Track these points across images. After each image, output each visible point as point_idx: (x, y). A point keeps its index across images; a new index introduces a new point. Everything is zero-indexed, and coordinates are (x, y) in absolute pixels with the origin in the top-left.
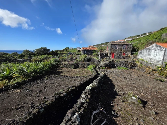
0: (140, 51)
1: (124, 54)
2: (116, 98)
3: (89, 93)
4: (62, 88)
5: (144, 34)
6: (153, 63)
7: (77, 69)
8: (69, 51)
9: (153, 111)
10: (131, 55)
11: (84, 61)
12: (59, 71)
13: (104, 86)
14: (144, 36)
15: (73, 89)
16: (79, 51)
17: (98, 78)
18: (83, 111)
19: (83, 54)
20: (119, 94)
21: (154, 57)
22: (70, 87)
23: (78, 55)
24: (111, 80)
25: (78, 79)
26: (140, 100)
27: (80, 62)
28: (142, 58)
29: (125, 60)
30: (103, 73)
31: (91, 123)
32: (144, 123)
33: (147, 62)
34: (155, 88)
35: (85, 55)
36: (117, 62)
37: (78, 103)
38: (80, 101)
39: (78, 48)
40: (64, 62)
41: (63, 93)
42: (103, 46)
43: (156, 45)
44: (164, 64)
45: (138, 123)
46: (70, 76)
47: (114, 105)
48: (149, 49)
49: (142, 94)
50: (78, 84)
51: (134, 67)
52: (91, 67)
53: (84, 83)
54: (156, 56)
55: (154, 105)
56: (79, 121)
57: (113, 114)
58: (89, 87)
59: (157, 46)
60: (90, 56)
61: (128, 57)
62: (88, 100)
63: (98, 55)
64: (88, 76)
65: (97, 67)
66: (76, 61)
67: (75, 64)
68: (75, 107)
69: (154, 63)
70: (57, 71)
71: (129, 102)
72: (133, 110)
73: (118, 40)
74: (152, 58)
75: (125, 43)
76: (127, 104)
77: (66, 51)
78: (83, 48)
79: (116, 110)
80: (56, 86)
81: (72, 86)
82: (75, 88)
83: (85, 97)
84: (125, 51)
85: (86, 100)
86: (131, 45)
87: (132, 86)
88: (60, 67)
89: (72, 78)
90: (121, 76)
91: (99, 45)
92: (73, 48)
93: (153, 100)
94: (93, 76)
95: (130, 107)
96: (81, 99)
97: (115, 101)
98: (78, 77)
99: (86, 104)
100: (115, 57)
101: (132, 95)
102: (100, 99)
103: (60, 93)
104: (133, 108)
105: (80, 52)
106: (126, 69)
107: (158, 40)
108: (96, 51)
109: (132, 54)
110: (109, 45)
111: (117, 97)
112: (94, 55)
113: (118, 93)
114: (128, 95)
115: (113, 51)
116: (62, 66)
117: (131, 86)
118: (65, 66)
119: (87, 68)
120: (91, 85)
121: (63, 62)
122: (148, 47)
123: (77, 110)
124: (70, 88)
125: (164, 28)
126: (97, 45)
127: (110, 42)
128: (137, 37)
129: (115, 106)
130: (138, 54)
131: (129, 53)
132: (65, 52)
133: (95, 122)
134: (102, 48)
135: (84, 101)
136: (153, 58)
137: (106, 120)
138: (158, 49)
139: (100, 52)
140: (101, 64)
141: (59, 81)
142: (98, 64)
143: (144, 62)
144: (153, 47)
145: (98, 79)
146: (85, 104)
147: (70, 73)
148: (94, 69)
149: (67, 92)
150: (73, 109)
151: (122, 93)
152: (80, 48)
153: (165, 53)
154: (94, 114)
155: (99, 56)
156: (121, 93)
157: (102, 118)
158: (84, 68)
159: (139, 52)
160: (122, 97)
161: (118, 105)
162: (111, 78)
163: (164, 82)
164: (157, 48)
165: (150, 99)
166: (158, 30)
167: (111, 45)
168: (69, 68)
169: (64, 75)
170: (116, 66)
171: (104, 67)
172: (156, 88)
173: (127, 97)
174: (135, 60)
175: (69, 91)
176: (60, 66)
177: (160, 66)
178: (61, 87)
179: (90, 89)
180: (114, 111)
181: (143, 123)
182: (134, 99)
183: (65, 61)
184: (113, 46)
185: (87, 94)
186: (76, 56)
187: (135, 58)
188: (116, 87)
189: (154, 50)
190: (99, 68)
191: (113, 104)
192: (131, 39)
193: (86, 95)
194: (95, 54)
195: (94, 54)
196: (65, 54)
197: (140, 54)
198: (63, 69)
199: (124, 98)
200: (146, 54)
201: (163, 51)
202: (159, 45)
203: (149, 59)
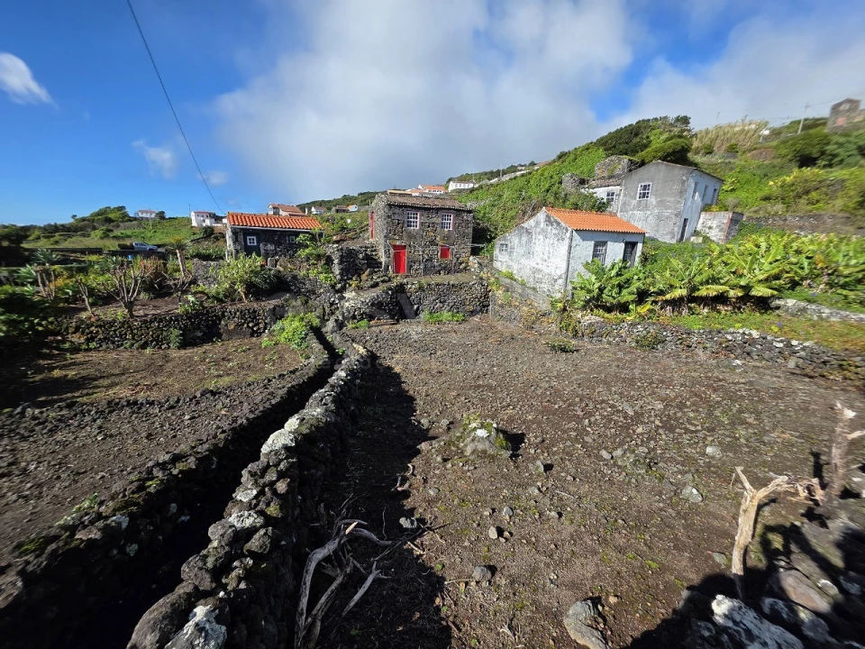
0: (499, 240)
1: (444, 253)
2: (419, 452)
3: (282, 466)
4: (94, 487)
5: (513, 169)
6: (542, 285)
7: (207, 347)
8: (129, 232)
9: (539, 463)
10: (471, 258)
11: (246, 295)
12: (57, 380)
13: (368, 410)
14: (513, 175)
15: (181, 472)
16: (209, 233)
17: (333, 380)
18: (248, 575)
19: (237, 252)
20: (431, 433)
21: (544, 263)
22: (158, 464)
23: (207, 258)
24: (397, 376)
25: (219, 406)
26: (501, 436)
27: (220, 301)
28: (508, 266)
29: (452, 279)
30: (362, 350)
31: (301, 614)
32: (513, 518)
33: (523, 284)
34: (547, 379)
35: (249, 262)
36: (421, 288)
37: (215, 544)
38: (223, 527)
39: (198, 214)
40: (100, 312)
41: (99, 516)
42: (352, 208)
43: (547, 216)
44: (570, 287)
45: (494, 525)
46: (154, 395)
47: (410, 485)
48: (528, 232)
49: (509, 411)
50: (215, 437)
51: (484, 306)
52: (291, 326)
53: (258, 418)
54: (549, 258)
55: (543, 441)
56: (220, 641)
57: (407, 529)
58: (279, 440)
59: (549, 220)
60: (285, 268)
61: (461, 264)
62: (273, 510)
63: (329, 261)
64: (282, 376)
65: (331, 324)
66: (191, 298)
67: (188, 316)
68: (192, 573)
69: (545, 287)
70: (38, 378)
71: (466, 456)
72: (480, 480)
73: (420, 187)
74: (536, 266)
75: (448, 204)
76: (461, 464)
77: (106, 235)
78: (233, 216)
79: (417, 505)
80: (40, 486)
81: (167, 457)
82: (191, 463)
83: (256, 497)
84: (447, 238)
85: (261, 513)
86: (470, 212)
87: (479, 386)
88: (67, 345)
89: (172, 407)
90: (438, 353)
91: (329, 202)
92: (161, 215)
93: (539, 423)
94: (311, 375)
95: (469, 474)
96: (234, 515)
97: (414, 467)
98: (213, 393)
99: (262, 532)
100: (411, 266)
101: (474, 425)
102: (346, 479)
103: (72, 529)
104: (478, 473)
105: (217, 239)
106: (455, 319)
107: (551, 199)
108: (313, 238)
109: (475, 252)
110: (379, 204)
111: (424, 446)
112: (308, 259)
113: (428, 430)
114: (461, 429)
115: (401, 238)
116: (77, 339)
117: (475, 387)
118: (109, 335)
119: (271, 333)
120: (292, 423)
121: (85, 309)
122: (525, 225)
123: (207, 584)
124: (158, 473)
125: (566, 153)
126: (320, 204)
127: (385, 193)
128: (489, 179)
129: (416, 488)
130: (496, 252)
131: (462, 249)
132: (94, 240)
133: (323, 599)
134: (349, 221)
135: (248, 523)
136: (540, 267)
137: (377, 569)
138: (554, 231)
139: (337, 242)
140: (347, 304)
141: (64, 444)
142: (332, 304)
143: (514, 283)
144: (538, 223)
145: (332, 386)
146: (257, 536)
147: (159, 380)
148: (311, 335)
149: (127, 505)
150: (181, 590)
151: (445, 422)
152: (218, 219)
153: (570, 247)
154: (319, 565)
155: (336, 261)
156: (440, 427)
157: (355, 566)
158: (252, 335)
159: (498, 242)
160: (442, 443)
161: (425, 481)
162: (397, 369)
163: (571, 351)
164: (550, 227)
165: (533, 422)
166: (553, 159)
167: (390, 206)
168: (144, 346)
169: (102, 396)
170: (416, 307)
171: (362, 319)
172: (550, 377)
173: (458, 437)
174: (485, 276)
175: (152, 490)
176: (64, 341)
177: (558, 296)
178: (86, 480)
179: (286, 448)
180: (410, 513)
181: (510, 517)
182: (482, 438)
183: (106, 299)
184: (400, 210)
185: (271, 476)
186: (189, 264)
187: (485, 269)
188: (419, 402)
189: (541, 237)
190: (340, 325)
191: (407, 485)
192: (471, 186)
193: (265, 485)
194: (311, 254)
195: (307, 251)
196: (98, 251)
197: (501, 250)
198: (94, 356)
199: (448, 444)
200: (519, 250)
201: (567, 241)
202: (555, 216)
203: (528, 272)
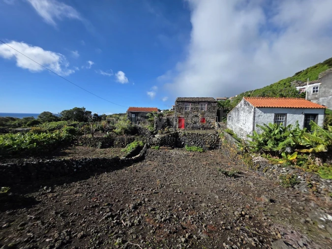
0: (229, 114)
1: (203, 120)
6: (243, 137)
10: (216, 123)
21: (244, 126)
36: (185, 135)
43: (245, 101)
48: (238, 110)
54: (246, 123)
59: (245, 104)
61: (211, 125)
65: (144, 146)
66: (107, 133)
67: (105, 138)
70: (63, 151)
84: (204, 114)
86: (215, 102)
106: (199, 150)
115: (182, 114)
116: (80, 142)
118: (86, 142)
119: (128, 147)
122: (237, 107)
136: (242, 127)
138: (247, 109)
144: (241, 105)
155: (155, 123)
158: (122, 147)
159: (228, 116)
164: (246, 107)
167: (178, 102)
168: (92, 146)
170: (183, 143)
171: (157, 145)
174: (219, 131)
176: (77, 142)
184: (182, 103)
189: (242, 112)
190: (148, 147)
195: (149, 119)
197: (229, 119)
200: (235, 119)
201: (252, 113)
202: (248, 101)
203: (238, 130)
